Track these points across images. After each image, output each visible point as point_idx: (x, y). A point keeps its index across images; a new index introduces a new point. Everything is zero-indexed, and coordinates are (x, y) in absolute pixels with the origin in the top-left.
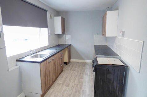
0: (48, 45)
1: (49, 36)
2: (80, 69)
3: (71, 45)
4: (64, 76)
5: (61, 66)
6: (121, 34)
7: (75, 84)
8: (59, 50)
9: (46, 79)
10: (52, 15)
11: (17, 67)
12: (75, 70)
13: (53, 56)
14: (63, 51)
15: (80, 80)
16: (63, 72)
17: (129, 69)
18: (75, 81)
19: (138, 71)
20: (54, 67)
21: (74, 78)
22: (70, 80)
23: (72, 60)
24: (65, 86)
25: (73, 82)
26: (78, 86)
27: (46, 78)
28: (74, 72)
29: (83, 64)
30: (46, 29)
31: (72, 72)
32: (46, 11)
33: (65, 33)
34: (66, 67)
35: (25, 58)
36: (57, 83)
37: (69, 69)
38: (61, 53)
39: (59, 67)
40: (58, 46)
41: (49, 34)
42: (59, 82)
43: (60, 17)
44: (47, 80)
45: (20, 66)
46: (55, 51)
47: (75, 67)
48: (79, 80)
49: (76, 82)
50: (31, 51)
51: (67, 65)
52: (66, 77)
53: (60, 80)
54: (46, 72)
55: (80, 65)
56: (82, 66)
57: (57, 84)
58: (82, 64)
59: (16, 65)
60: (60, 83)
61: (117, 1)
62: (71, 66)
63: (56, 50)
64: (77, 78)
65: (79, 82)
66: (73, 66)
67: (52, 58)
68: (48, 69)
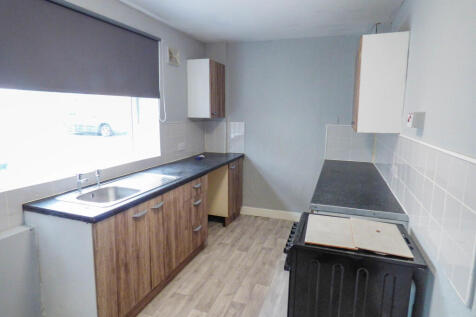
0: (159, 154)
1: (162, 124)
2: (265, 245)
3: (242, 156)
4: (205, 269)
5: (196, 233)
6: (410, 124)
7: (233, 305)
8: (188, 176)
9: (118, 279)
10: (178, 55)
11: (24, 229)
12: (247, 249)
13: (159, 198)
14: (206, 176)
15: (257, 288)
16: (206, 250)
17: (433, 277)
18: (235, 293)
19: (466, 301)
20: (162, 236)
21: (238, 278)
22: (220, 284)
23: (246, 210)
24: (197, 307)
25: (228, 295)
26: (244, 312)
27: (123, 275)
28: (244, 254)
29: (282, 227)
30: (155, 102)
31: (237, 252)
32: (155, 41)
33: (224, 116)
34: (219, 233)
35: (57, 198)
36: (170, 293)
37: (229, 241)
38: (196, 184)
39: (186, 234)
40: (196, 159)
41: (162, 117)
42: (179, 291)
43: (206, 62)
44: (127, 283)
45: (33, 226)
46: (174, 178)
47: (251, 238)
48: (252, 287)
49: (237, 296)
50: (80, 176)
51: (224, 226)
52: (210, 274)
53: (186, 283)
54: (122, 255)
55: (270, 230)
56: (276, 234)
57: (172, 296)
58: (279, 224)
59: (24, 224)
60: (183, 293)
61: (402, 3)
62: (238, 230)
63: (179, 174)
64: (246, 282)
65: (250, 297)
66: (243, 233)
67: (153, 203)
68: (130, 242)
